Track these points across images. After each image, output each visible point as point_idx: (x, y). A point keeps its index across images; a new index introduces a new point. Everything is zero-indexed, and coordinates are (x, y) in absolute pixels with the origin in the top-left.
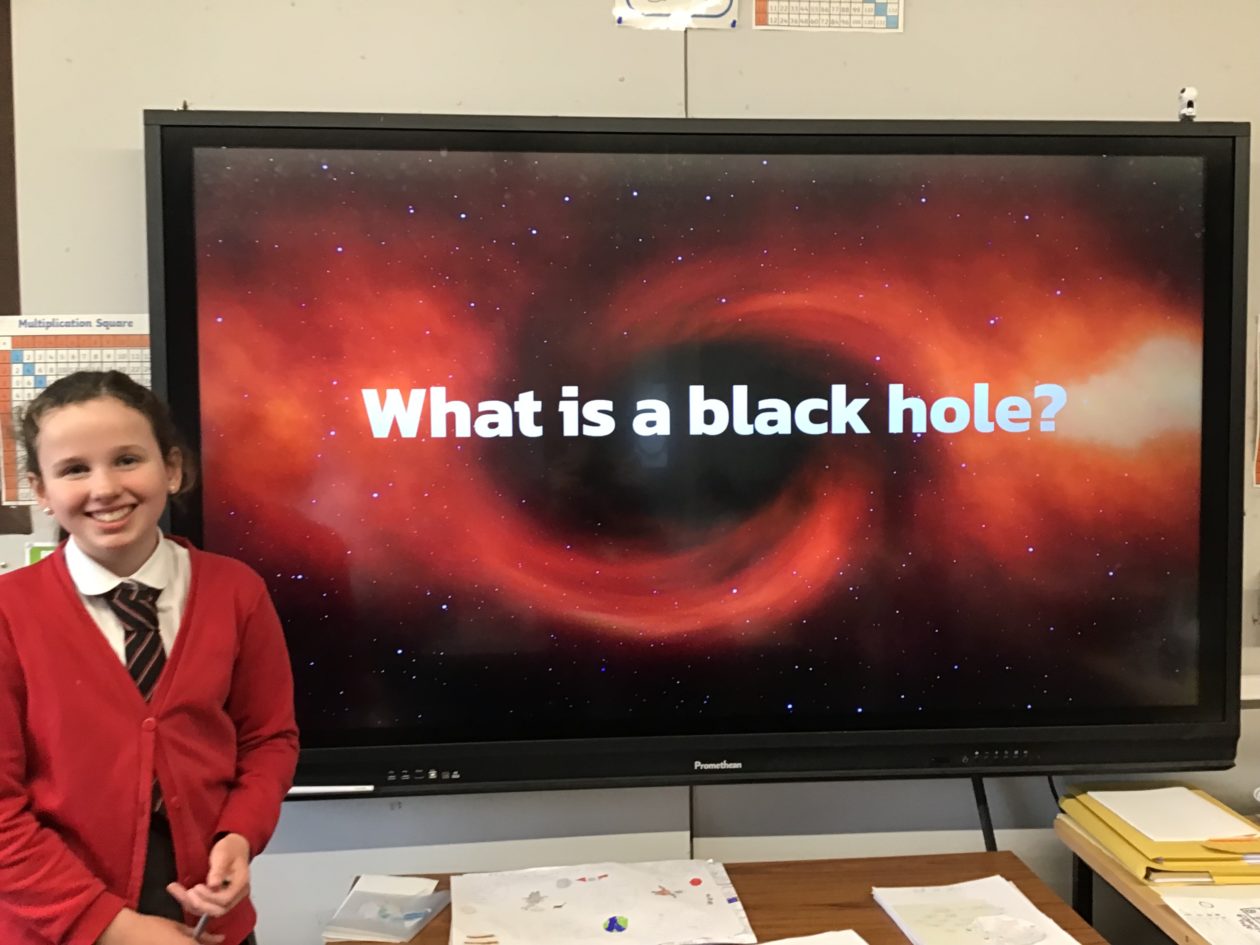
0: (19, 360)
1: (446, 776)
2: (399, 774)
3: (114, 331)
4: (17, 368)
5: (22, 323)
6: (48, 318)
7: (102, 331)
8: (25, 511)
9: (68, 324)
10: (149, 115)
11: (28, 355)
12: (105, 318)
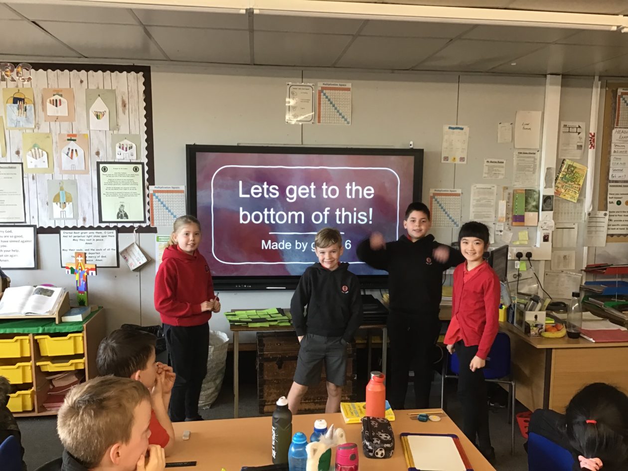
0: (155, 195)
1: (248, 286)
2: (238, 286)
3: (175, 189)
4: (154, 197)
5: (155, 187)
6: (161, 186)
7: (173, 189)
8: (156, 228)
9: (166, 188)
10: (187, 145)
11: (157, 194)
12: (175, 186)
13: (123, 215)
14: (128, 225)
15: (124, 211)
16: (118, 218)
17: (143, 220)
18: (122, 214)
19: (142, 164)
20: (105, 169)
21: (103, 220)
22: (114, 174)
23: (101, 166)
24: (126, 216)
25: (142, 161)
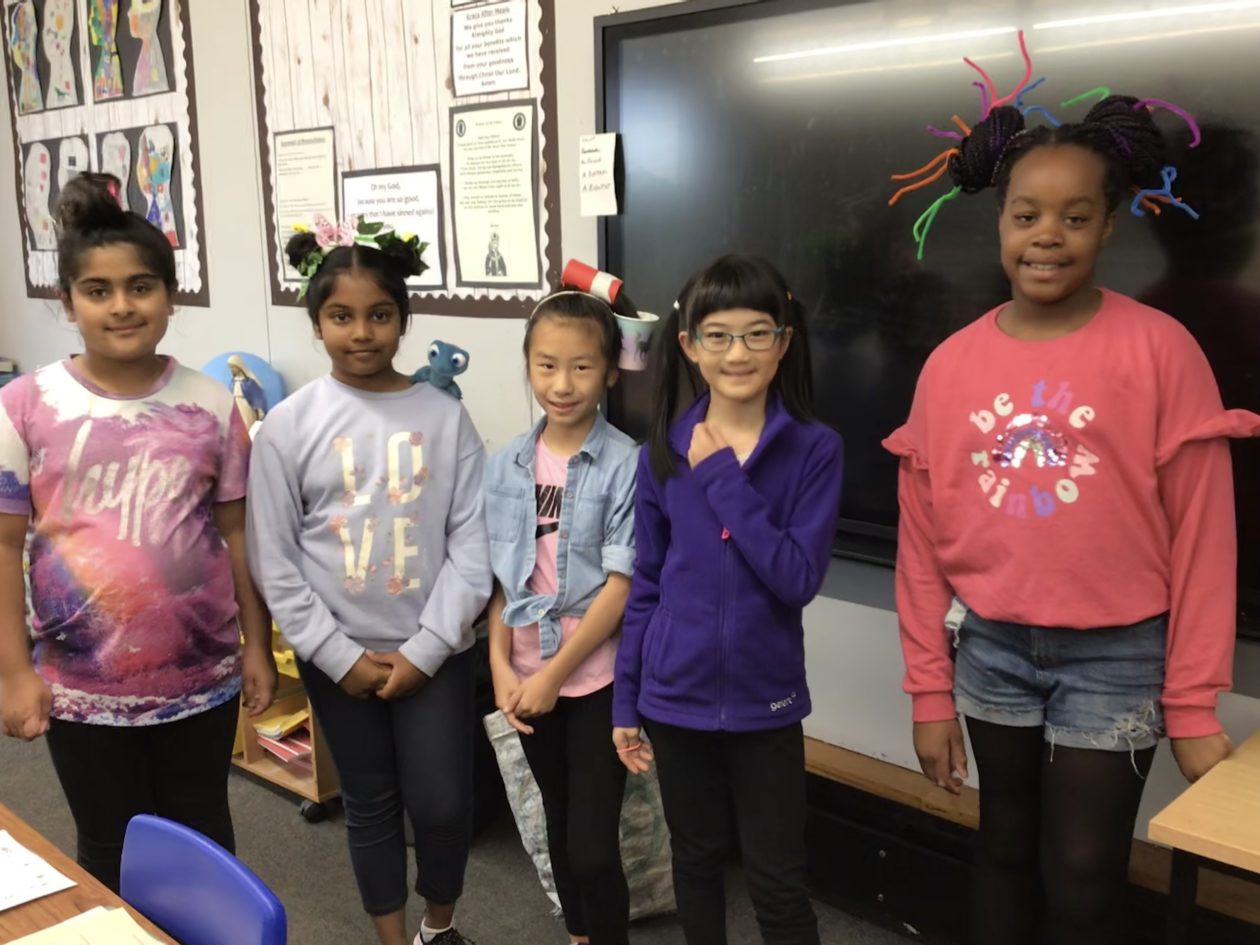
13: (497, 265)
14: (507, 295)
15: (498, 253)
16: (487, 273)
17: (535, 279)
18: (495, 264)
19: (532, 102)
20: (462, 126)
21: (465, 278)
22: (477, 141)
23: (457, 117)
24: (503, 267)
25: (533, 96)
